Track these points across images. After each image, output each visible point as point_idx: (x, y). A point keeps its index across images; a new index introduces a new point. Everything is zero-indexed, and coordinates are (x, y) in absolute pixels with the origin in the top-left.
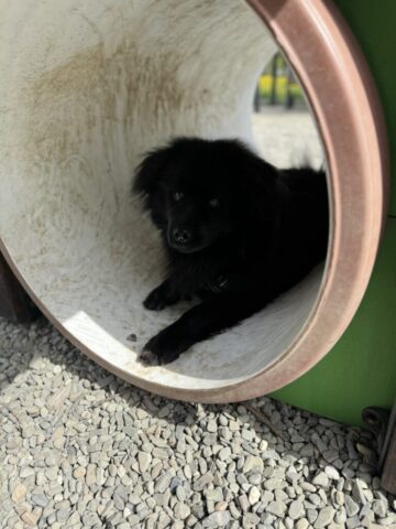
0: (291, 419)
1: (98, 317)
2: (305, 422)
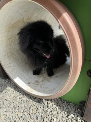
0: (64, 102)
1: (21, 78)
2: (67, 103)
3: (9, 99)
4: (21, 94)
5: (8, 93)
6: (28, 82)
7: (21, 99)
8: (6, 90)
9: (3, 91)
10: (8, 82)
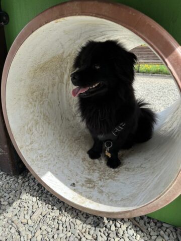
2: (156, 225)
3: (30, 222)
4: (55, 208)
5: (26, 206)
6: (72, 182)
7: (56, 220)
8: (19, 200)
9: (12, 203)
10: (24, 182)
